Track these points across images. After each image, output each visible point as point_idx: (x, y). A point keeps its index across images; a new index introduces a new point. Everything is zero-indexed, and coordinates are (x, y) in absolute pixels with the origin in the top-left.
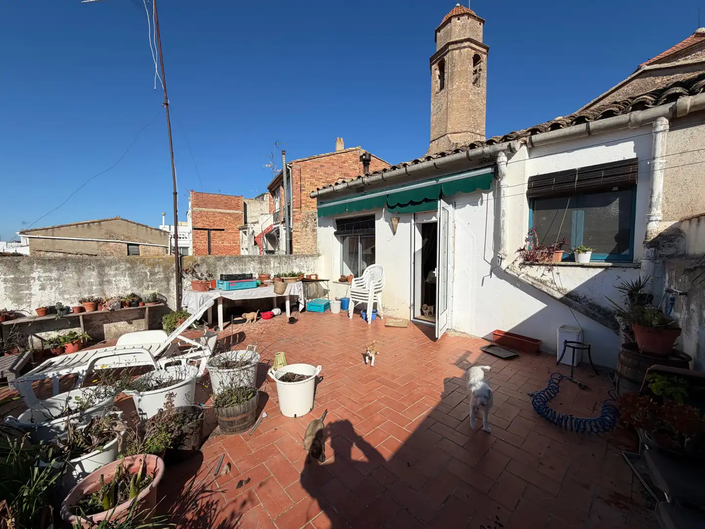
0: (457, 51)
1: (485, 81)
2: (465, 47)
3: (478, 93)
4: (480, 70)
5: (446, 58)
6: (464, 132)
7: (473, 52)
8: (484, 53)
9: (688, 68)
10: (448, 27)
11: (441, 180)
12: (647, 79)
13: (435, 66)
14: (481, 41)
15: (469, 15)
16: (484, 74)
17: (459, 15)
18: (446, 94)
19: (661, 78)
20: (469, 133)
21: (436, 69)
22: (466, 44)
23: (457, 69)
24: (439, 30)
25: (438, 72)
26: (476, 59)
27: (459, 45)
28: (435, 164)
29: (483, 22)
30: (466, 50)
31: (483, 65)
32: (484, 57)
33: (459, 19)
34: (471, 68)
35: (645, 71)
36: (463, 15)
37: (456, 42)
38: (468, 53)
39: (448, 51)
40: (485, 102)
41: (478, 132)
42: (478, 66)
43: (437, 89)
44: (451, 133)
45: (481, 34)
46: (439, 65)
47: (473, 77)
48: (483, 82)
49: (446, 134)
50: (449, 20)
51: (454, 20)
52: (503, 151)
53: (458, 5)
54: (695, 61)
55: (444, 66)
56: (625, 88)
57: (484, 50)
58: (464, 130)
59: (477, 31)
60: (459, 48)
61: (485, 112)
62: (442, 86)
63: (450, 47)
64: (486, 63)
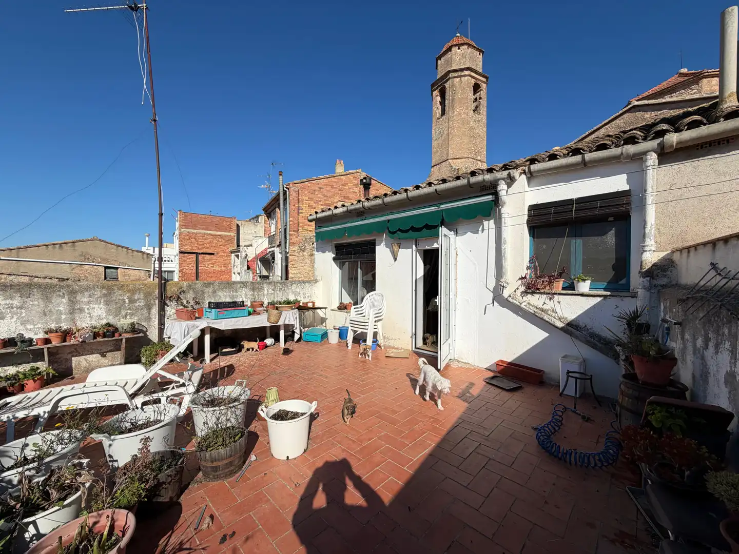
0: (458, 79)
1: (485, 109)
2: (465, 76)
3: (479, 121)
4: (480, 98)
5: (447, 85)
6: (465, 158)
7: (473, 81)
8: (484, 82)
9: (674, 105)
10: (449, 55)
11: (443, 207)
12: (637, 113)
13: (436, 93)
14: (481, 71)
15: (469, 45)
16: (484, 102)
17: (459, 44)
18: (447, 120)
19: (649, 113)
20: (470, 159)
21: (437, 96)
22: (467, 73)
23: (459, 95)
24: (439, 58)
25: (439, 99)
26: (476, 88)
27: (460, 73)
28: (436, 190)
29: (483, 52)
30: (466, 78)
31: (483, 93)
32: (484, 86)
33: (459, 49)
34: (472, 96)
35: (634, 107)
36: (462, 44)
37: (456, 71)
38: (468, 81)
39: (449, 79)
40: (485, 129)
41: (479, 158)
42: (478, 94)
43: (439, 115)
44: (452, 159)
45: (481, 64)
46: (440, 91)
47: (473, 106)
48: (483, 110)
49: (448, 160)
50: (450, 49)
51: (454, 49)
52: (503, 179)
53: (458, 34)
54: (679, 99)
55: (445, 93)
56: (617, 121)
57: (484, 80)
58: (465, 156)
59: (476, 60)
60: (460, 77)
61: (485, 139)
62: (443, 113)
63: (451, 75)
64: (485, 91)
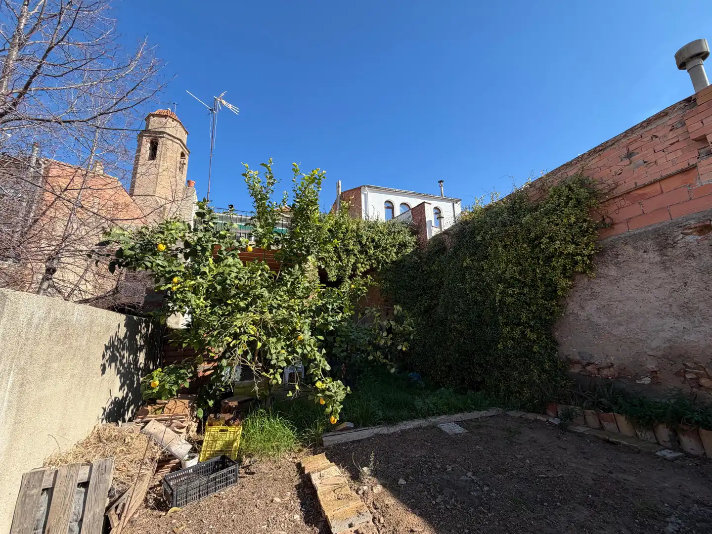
0: (171, 142)
1: (186, 172)
2: (177, 143)
3: (182, 178)
4: (184, 163)
5: (160, 140)
7: (181, 150)
8: (187, 154)
10: (164, 120)
13: (146, 139)
14: (186, 145)
15: (180, 124)
16: (186, 167)
18: (157, 165)
21: (147, 142)
22: (178, 141)
23: (169, 153)
24: (154, 116)
25: (149, 145)
26: (183, 155)
27: (172, 139)
29: (187, 133)
30: (177, 145)
31: (186, 161)
32: (187, 157)
33: (173, 121)
34: (179, 158)
36: (175, 120)
37: (169, 135)
38: (178, 149)
39: (164, 137)
42: (183, 160)
43: (147, 156)
45: (186, 141)
46: (152, 140)
48: (185, 172)
49: (154, 196)
50: (165, 117)
51: (169, 119)
53: (169, 109)
55: (157, 144)
57: (187, 152)
59: (184, 137)
60: (173, 141)
62: (153, 156)
63: (165, 135)
64: (187, 160)
